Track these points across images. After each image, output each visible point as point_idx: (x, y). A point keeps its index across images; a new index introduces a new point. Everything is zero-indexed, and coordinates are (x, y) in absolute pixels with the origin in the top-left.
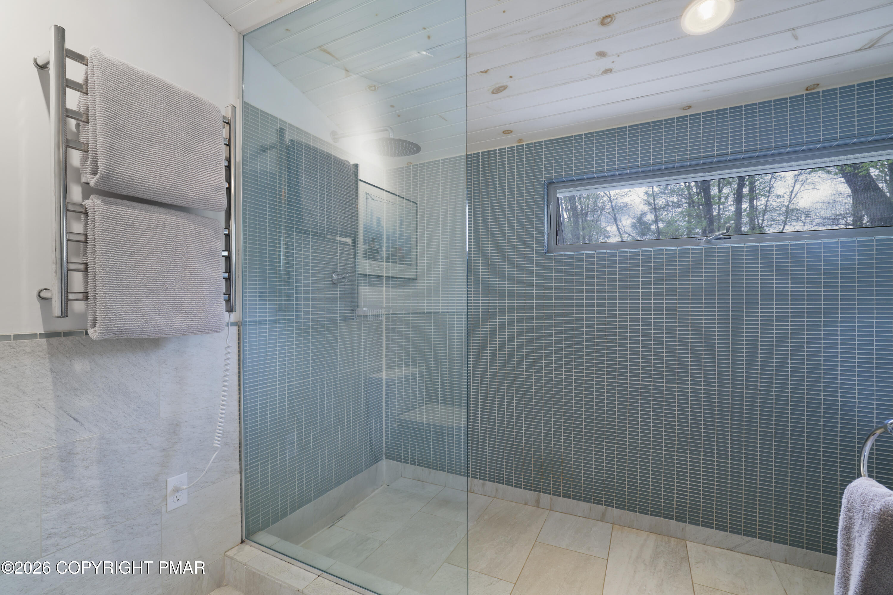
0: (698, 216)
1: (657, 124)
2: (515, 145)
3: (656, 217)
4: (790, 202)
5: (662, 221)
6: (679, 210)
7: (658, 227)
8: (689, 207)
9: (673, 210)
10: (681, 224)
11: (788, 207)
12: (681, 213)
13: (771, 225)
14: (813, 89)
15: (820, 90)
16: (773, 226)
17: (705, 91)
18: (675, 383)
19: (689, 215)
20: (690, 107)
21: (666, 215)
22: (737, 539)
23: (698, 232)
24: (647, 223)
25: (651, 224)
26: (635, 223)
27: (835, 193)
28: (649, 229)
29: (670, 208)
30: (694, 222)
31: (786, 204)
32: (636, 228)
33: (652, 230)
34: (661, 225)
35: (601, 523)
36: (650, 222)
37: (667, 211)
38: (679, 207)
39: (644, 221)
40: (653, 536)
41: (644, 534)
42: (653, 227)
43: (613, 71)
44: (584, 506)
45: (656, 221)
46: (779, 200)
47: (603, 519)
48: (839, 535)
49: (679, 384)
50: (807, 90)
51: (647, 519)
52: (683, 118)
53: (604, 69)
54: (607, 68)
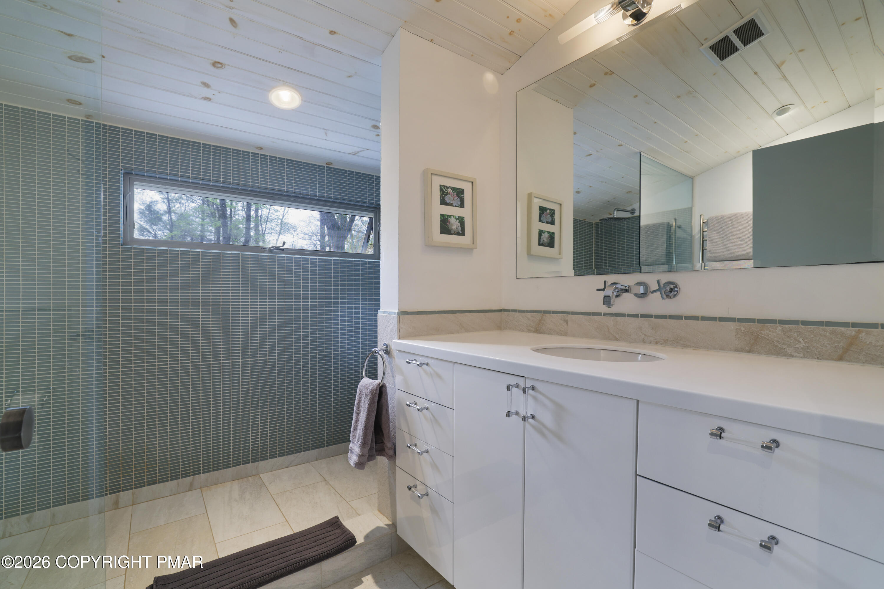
0: (213, 215)
1: (237, 152)
2: (81, 118)
3: (169, 208)
4: (283, 216)
5: (175, 213)
6: (193, 205)
7: (171, 218)
8: (203, 203)
9: (187, 204)
10: (194, 219)
11: (282, 220)
12: (195, 208)
13: (271, 233)
14: (329, 165)
15: (333, 167)
16: (272, 234)
17: (274, 142)
18: (249, 358)
19: (203, 212)
20: (261, 149)
21: (178, 207)
22: (291, 457)
23: (211, 230)
24: (158, 212)
25: (162, 215)
26: (143, 210)
27: (310, 215)
28: (160, 219)
29: (183, 201)
30: (207, 220)
31: (281, 217)
32: (145, 216)
33: (163, 220)
34: (173, 217)
35: (189, 492)
36: (161, 212)
37: (180, 203)
38: (193, 202)
39: (155, 210)
40: (236, 482)
41: (229, 484)
42: (165, 218)
43: (212, 100)
44: (172, 484)
45: (169, 211)
46: (276, 214)
47: (191, 488)
48: (354, 411)
49: (251, 358)
50: (327, 164)
51: (230, 471)
52: (255, 155)
53: (204, 96)
54: (208, 96)
